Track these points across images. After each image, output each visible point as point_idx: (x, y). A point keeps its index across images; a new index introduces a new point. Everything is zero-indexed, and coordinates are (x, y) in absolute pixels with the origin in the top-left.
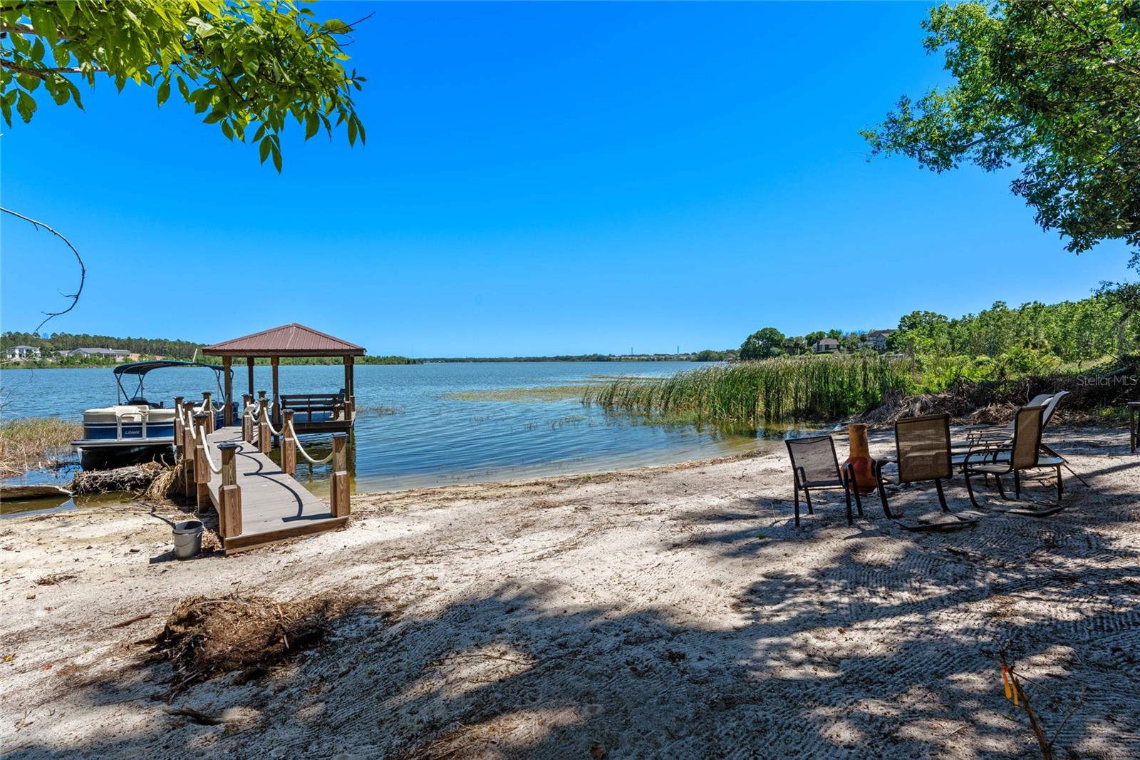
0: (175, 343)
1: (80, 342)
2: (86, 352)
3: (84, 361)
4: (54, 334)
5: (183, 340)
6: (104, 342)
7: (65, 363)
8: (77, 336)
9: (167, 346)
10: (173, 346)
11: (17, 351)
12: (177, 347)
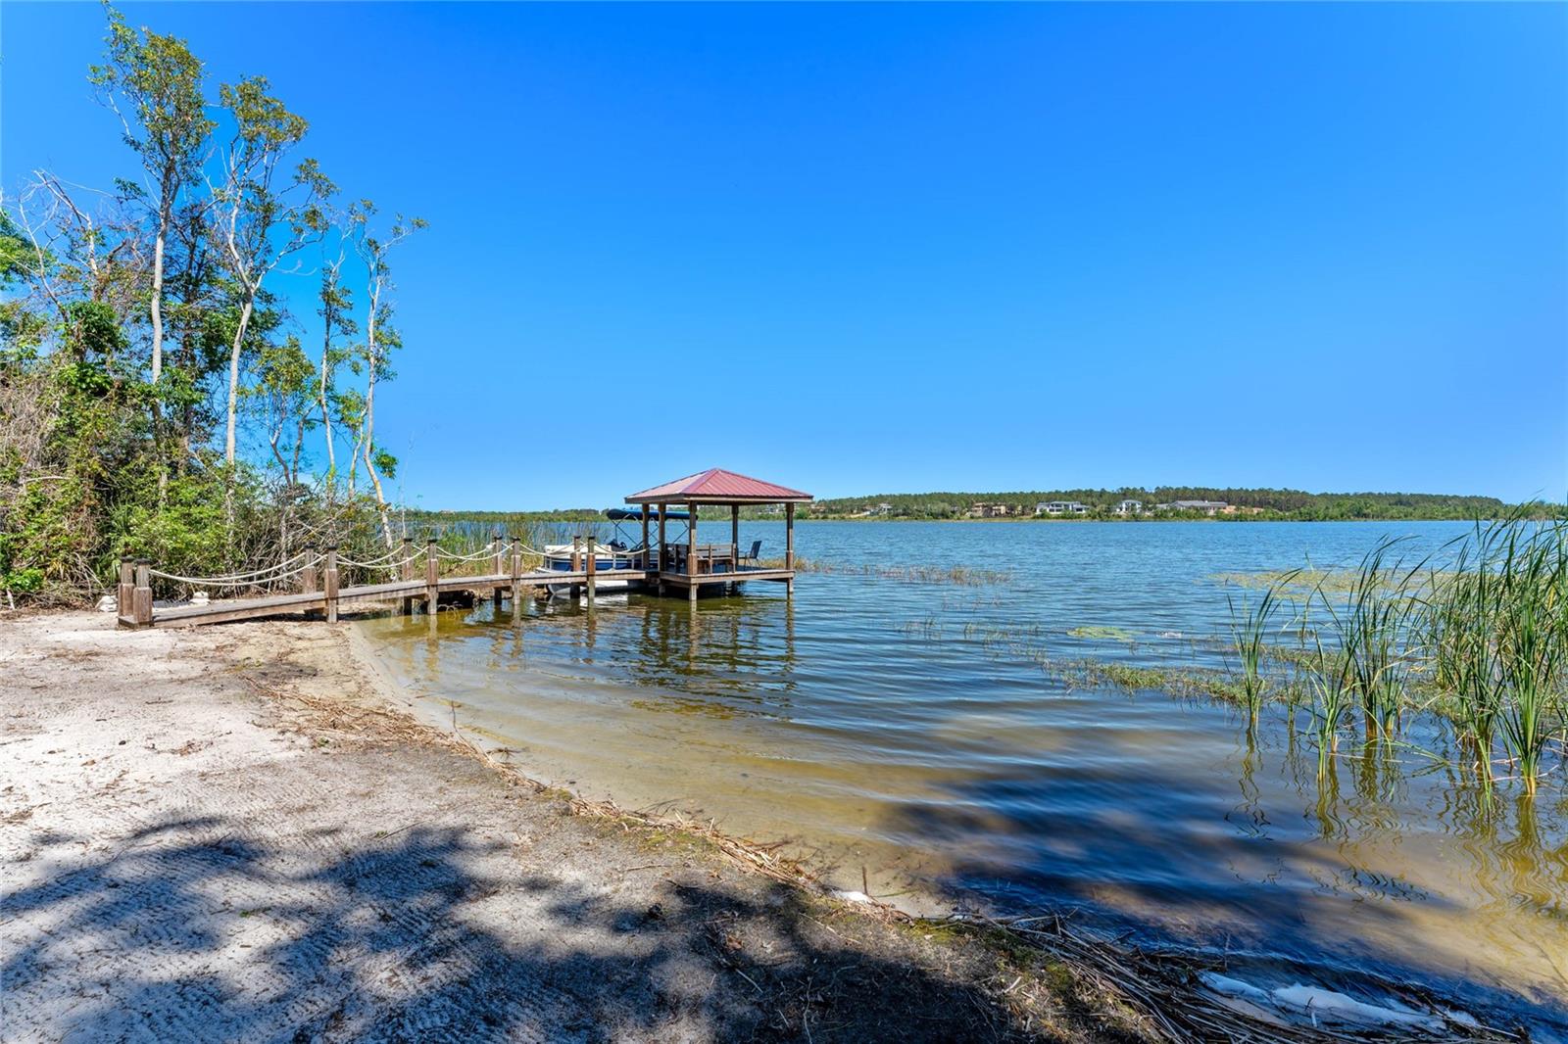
0: (1280, 493)
1: (1180, 495)
2: (1183, 505)
3: (1177, 514)
4: (1158, 488)
5: (1291, 488)
6: (1202, 494)
7: (1160, 517)
8: (1178, 489)
9: (1271, 496)
10: (1277, 496)
11: (1124, 506)
12: (1283, 498)
